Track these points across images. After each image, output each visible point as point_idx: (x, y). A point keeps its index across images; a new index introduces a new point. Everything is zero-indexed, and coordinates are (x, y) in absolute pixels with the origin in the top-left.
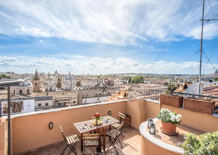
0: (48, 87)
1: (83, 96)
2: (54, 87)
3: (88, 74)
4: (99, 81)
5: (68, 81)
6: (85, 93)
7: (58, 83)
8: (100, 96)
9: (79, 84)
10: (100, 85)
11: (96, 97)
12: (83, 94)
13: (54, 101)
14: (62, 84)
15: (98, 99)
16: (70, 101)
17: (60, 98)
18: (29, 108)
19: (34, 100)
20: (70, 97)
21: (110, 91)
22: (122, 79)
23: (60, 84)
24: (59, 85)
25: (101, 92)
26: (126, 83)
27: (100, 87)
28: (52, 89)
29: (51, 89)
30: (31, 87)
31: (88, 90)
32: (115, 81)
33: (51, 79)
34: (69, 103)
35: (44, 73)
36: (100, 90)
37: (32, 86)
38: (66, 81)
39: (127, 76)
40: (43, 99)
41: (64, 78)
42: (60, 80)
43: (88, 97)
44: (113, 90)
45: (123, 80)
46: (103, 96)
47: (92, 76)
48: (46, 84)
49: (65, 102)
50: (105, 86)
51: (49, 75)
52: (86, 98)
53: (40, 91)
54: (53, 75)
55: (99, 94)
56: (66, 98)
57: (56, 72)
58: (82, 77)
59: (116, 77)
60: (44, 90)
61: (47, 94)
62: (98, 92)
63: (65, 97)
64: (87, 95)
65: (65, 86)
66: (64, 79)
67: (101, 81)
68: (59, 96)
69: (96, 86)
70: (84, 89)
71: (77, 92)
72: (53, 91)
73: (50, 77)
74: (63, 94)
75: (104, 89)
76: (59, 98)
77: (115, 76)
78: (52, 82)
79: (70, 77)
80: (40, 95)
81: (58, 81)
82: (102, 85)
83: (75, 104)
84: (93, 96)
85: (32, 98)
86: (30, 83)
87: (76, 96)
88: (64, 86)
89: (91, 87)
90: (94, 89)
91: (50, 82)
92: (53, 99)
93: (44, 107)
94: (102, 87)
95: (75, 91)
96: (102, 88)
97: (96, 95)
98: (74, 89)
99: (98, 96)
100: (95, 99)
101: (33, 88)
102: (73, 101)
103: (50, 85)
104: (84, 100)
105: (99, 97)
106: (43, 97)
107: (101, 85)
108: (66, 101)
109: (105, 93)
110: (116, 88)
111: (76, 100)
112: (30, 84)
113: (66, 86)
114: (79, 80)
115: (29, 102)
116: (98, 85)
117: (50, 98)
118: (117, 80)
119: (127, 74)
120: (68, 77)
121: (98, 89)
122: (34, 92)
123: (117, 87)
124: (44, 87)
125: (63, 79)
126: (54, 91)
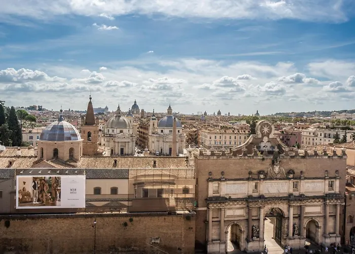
0: (117, 144)
1: (210, 173)
2: (130, 144)
3: (219, 113)
4: (259, 132)
5: (166, 131)
6: (214, 166)
7: (140, 136)
8: (262, 176)
9: (194, 140)
10: (262, 145)
11: (248, 179)
12: (211, 169)
13: (134, 183)
14: (151, 139)
15: (256, 187)
16: (175, 187)
17: (149, 175)
18: (74, 196)
19: (83, 177)
20: (173, 176)
21: (293, 165)
22: (328, 127)
23: (144, 138)
24: (142, 142)
25: (266, 166)
26: (344, 140)
27: (262, 149)
28: (126, 151)
29: (122, 150)
30: (78, 143)
31: (224, 157)
32: (304, 133)
33: (124, 125)
34: (172, 191)
35: (107, 108)
36: (263, 159)
37: (80, 139)
38: (159, 131)
39: (342, 118)
40: (106, 175)
41: (156, 122)
42: (144, 127)
43: (226, 180)
44: (303, 160)
45: (333, 132)
46: (271, 179)
47: (229, 118)
48: (111, 136)
49: (159, 187)
50: (279, 146)
51: (119, 113)
52: (220, 180)
53: (98, 155)
54: (129, 114)
55: (260, 173)
56: (163, 178)
57: (135, 106)
58: (203, 120)
59: (305, 121)
60: (107, 153)
61: (116, 161)
62: (256, 164)
63: (161, 175)
64: (222, 173)
65: (156, 143)
66: (156, 126)
67: (266, 130)
68: (145, 170)
69: (249, 147)
70: (213, 154)
71: (192, 163)
72: (128, 155)
73: (121, 118)
74: (154, 166)
75: (275, 155)
76: (145, 176)
77: (301, 119)
78: (125, 131)
79: (171, 120)
80: (99, 165)
81: (141, 130)
82: (269, 145)
83: (188, 196)
84: (241, 177)
85: (80, 172)
86: (77, 132)
87: (191, 174)
88: (154, 144)
89: (234, 149)
90: (245, 155)
91: (121, 132)
92: (130, 176)
93: (107, 197)
94: (268, 148)
95: (187, 158)
96: (270, 153)
97: (250, 173)
98: (185, 151)
99: (256, 177)
100: (246, 185)
101: (81, 145)
102: (181, 187)
103: (119, 140)
104: (212, 186)
105: (259, 179)
106: (107, 171)
107: (265, 145)
108: (164, 187)
109: (277, 169)
110: (316, 154)
111: (191, 187)
112: (75, 135)
113: (161, 142)
114: (194, 129)
115: (74, 181)
116: (256, 143)
117: (122, 175)
118: (311, 129)
119: (345, 111)
120: (166, 118)
121: (256, 155)
122: (84, 155)
123: (319, 152)
124: (106, 144)
125: (151, 125)
126: (131, 155)
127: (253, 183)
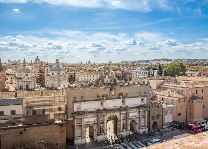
0: (24, 83)
1: (75, 98)
2: (33, 83)
4: (103, 72)
5: (56, 74)
6: (77, 93)
7: (40, 77)
8: (105, 98)
10: (105, 80)
11: (97, 100)
12: (75, 95)
13: (26, 106)
14: (46, 79)
15: (102, 104)
16: (53, 107)
17: (35, 102)
21: (122, 90)
23: (42, 78)
24: (41, 81)
25: (107, 92)
27: (105, 82)
28: (30, 87)
29: (27, 86)
31: (83, 88)
32: (134, 72)
33: (28, 71)
34: (51, 110)
36: (105, 88)
38: (51, 74)
39: (155, 63)
41: (49, 68)
42: (42, 71)
43: (84, 101)
44: (127, 87)
46: (110, 99)
47: (95, 65)
48: (19, 78)
49: (43, 108)
50: (115, 80)
51: (25, 64)
52: (80, 101)
53: (5, 90)
55: (103, 96)
57: (37, 59)
60: (12, 89)
61: (16, 94)
62: (102, 91)
64: (82, 97)
66: (49, 71)
67: (107, 71)
69: (97, 81)
70: (76, 86)
71: (64, 92)
72: (31, 89)
73: (26, 67)
74: (42, 95)
75: (112, 85)
76: (33, 102)
78: (29, 74)
79: (57, 67)
80: (5, 97)
81: (40, 73)
82: (109, 80)
83: (61, 112)
84: (93, 99)
87: (62, 99)
88: (48, 82)
89: (89, 83)
90: (95, 86)
91: (26, 75)
92: (24, 103)
93: (8, 117)
94: (109, 82)
95: (62, 89)
96: (109, 84)
97: (98, 96)
98: (62, 86)
100: (96, 103)
102: (56, 107)
103: (26, 81)
104: (76, 105)
105: (103, 100)
107: (107, 80)
108: (46, 108)
109: (113, 93)
110: (134, 84)
111: (63, 106)
113: (52, 81)
116: (102, 78)
120: (55, 66)
121: (101, 86)
123: (136, 82)
124: (17, 83)
126: (33, 89)
127: (100, 102)
